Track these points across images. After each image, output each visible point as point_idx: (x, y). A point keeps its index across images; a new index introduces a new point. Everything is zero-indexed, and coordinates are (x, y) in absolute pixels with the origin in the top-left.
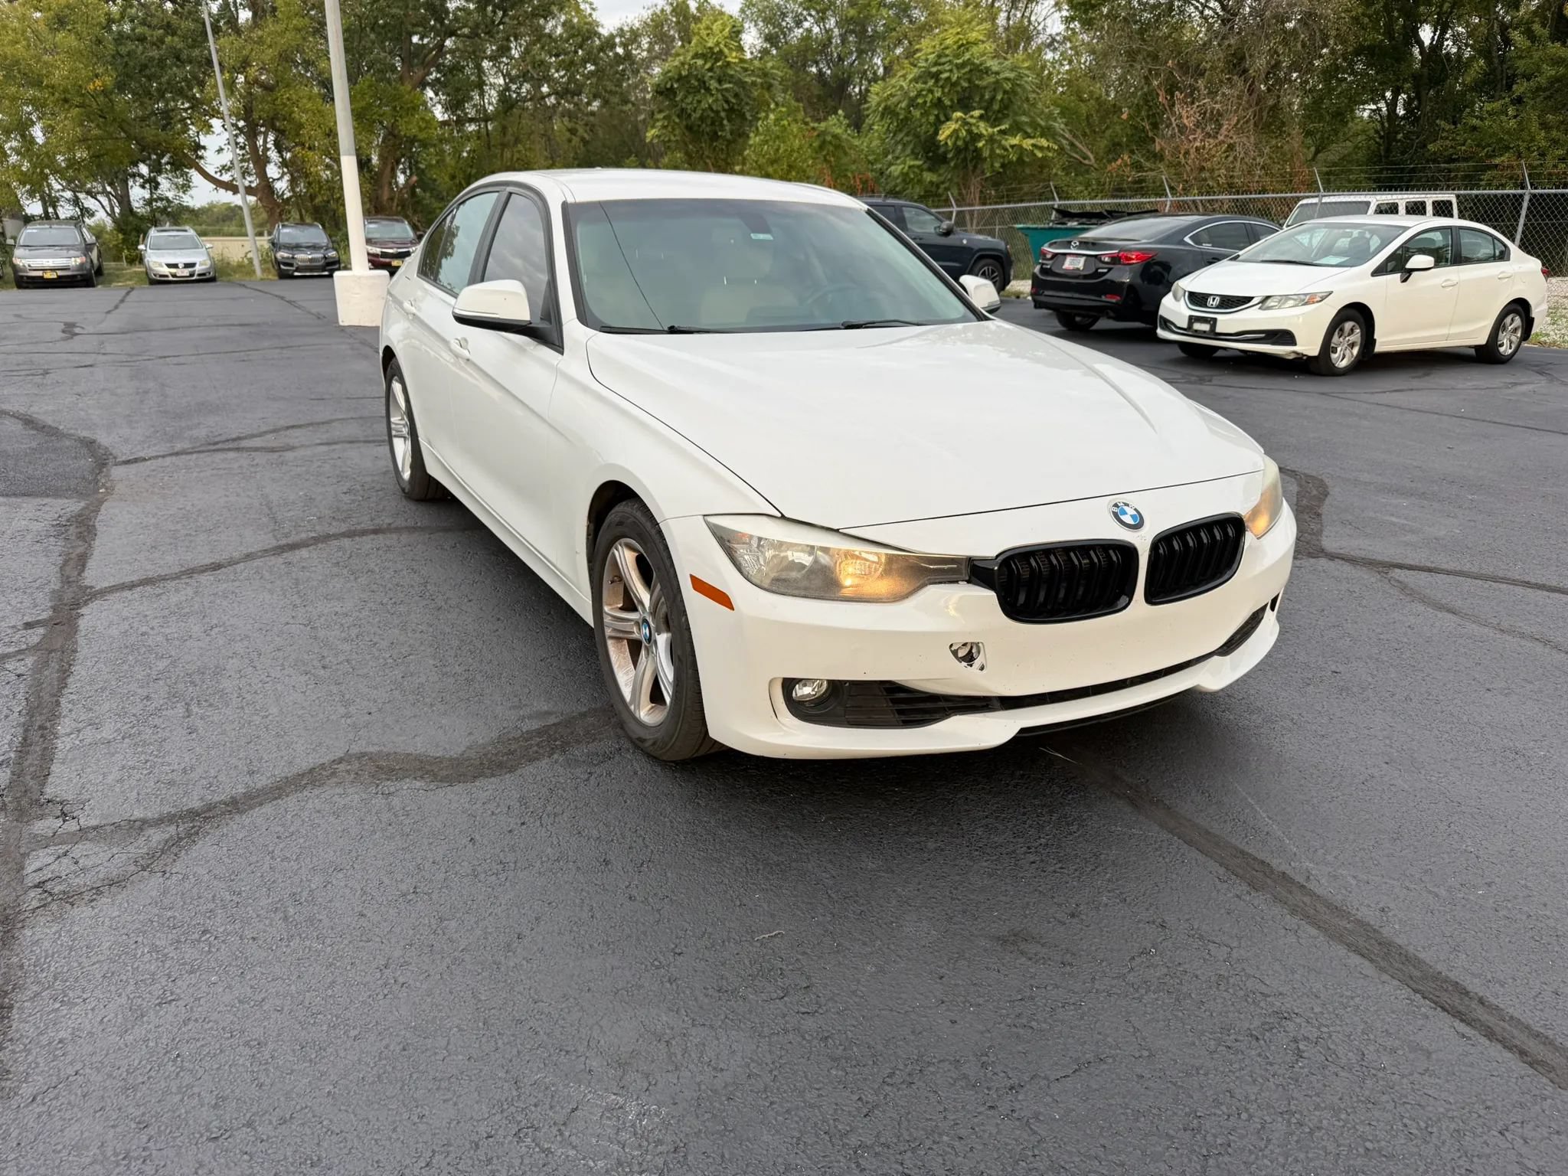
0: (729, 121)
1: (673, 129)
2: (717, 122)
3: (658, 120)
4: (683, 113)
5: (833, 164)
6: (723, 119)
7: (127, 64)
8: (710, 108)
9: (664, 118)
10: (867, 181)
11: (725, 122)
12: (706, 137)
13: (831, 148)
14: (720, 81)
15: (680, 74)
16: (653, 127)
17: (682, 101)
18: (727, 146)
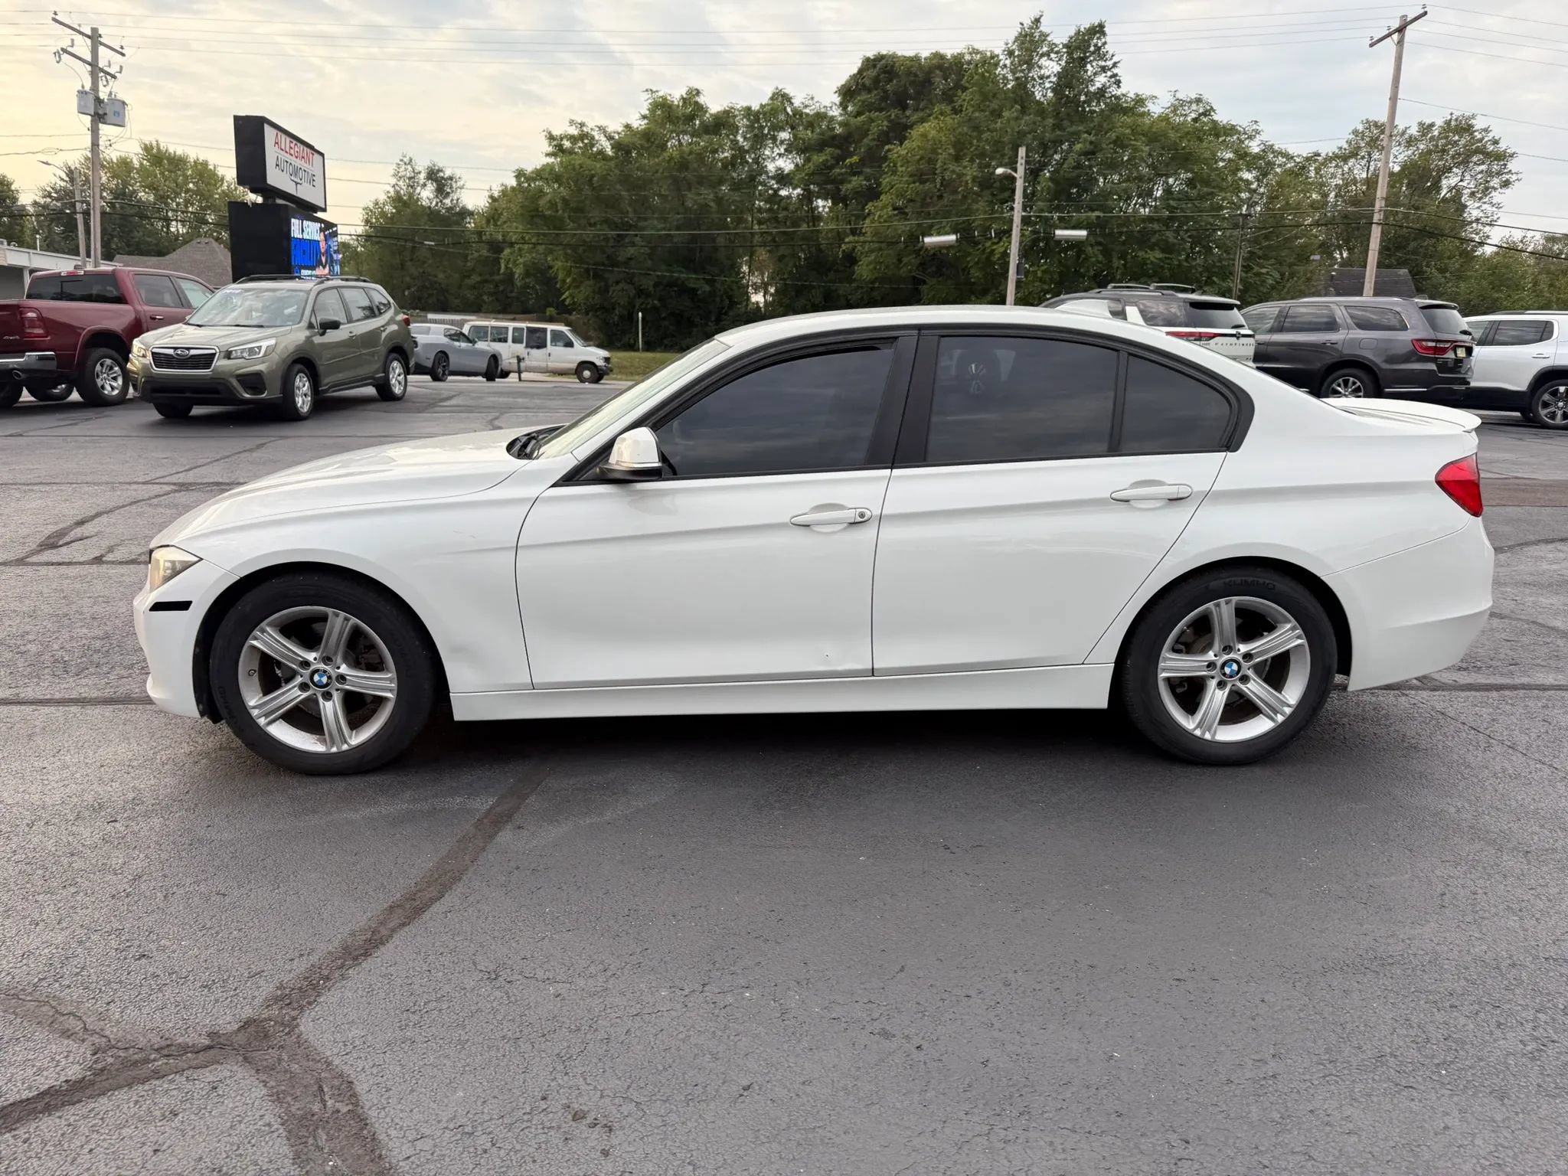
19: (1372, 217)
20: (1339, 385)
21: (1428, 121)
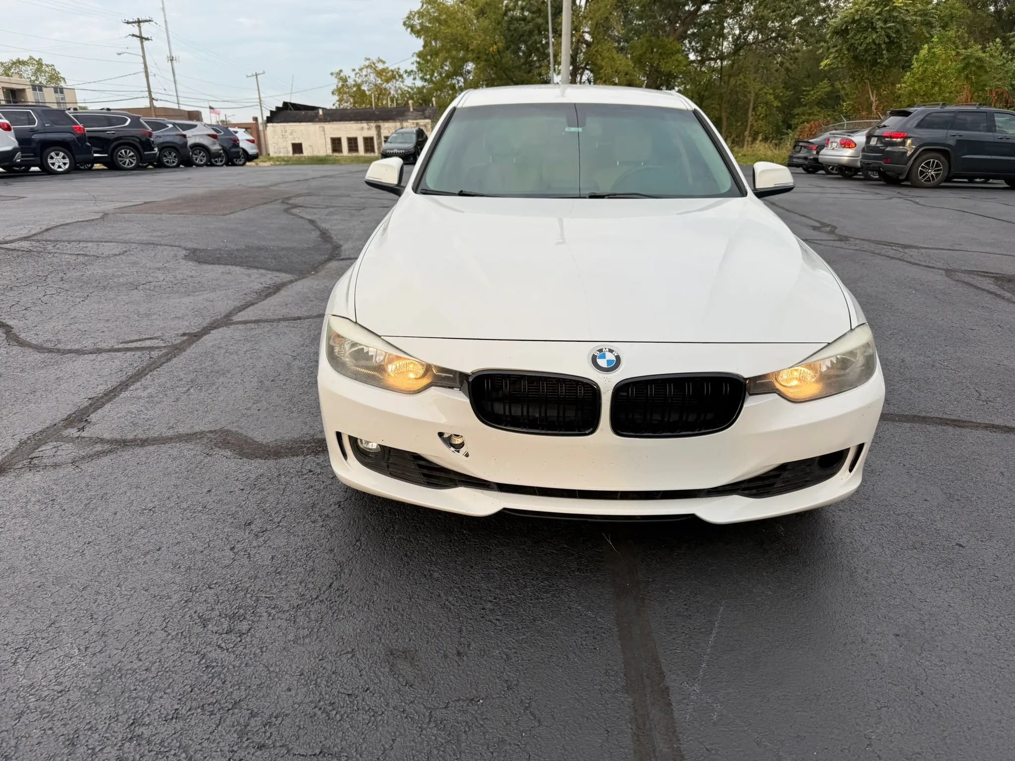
0: (887, 51)
1: (842, 59)
2: (878, 52)
3: (831, 53)
4: (852, 48)
5: (974, 80)
6: (883, 50)
7: (513, 35)
8: (874, 42)
9: (836, 51)
10: (1002, 93)
11: (884, 52)
12: (868, 64)
13: (974, 68)
14: (885, 22)
15: (854, 18)
16: (827, 58)
17: (852, 38)
18: (884, 71)
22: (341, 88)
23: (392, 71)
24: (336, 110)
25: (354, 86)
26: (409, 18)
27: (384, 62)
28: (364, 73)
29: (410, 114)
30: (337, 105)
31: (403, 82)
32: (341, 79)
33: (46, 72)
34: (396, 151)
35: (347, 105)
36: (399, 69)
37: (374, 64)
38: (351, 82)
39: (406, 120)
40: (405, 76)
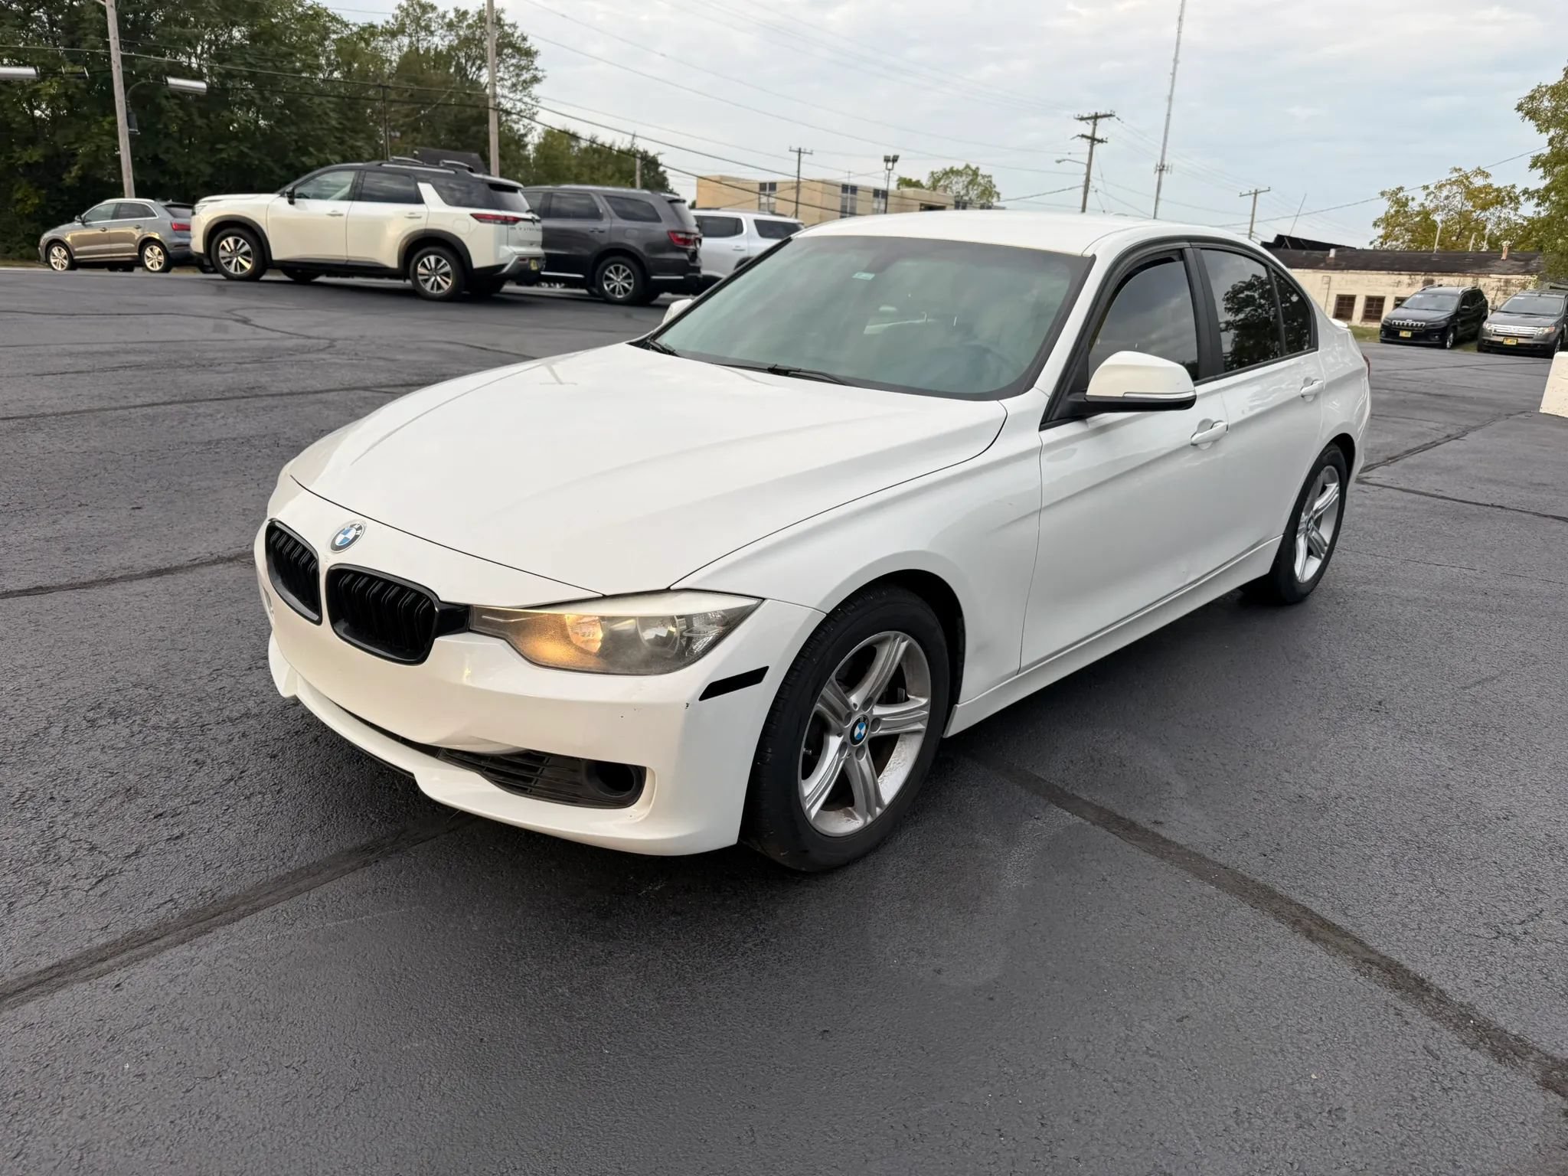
19: (488, 102)
20: (611, 272)
21: (462, 9)
22: (1392, 216)
23: (1498, 190)
24: (1375, 250)
25: (1418, 213)
26: (1532, 98)
27: (1487, 176)
28: (1445, 193)
29: (1499, 263)
30: (1377, 243)
31: (1516, 209)
32: (1397, 202)
33: (980, 184)
34: (1410, 322)
35: (1398, 245)
36: (1514, 187)
37: (1467, 178)
38: (1414, 206)
39: (1487, 274)
40: (1522, 199)
